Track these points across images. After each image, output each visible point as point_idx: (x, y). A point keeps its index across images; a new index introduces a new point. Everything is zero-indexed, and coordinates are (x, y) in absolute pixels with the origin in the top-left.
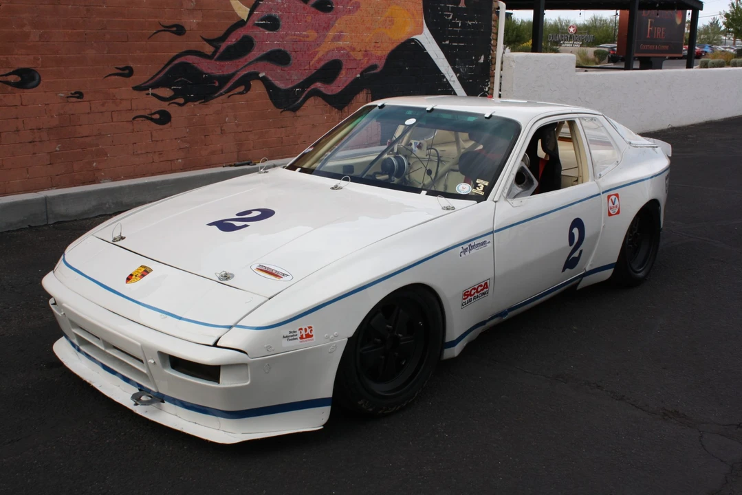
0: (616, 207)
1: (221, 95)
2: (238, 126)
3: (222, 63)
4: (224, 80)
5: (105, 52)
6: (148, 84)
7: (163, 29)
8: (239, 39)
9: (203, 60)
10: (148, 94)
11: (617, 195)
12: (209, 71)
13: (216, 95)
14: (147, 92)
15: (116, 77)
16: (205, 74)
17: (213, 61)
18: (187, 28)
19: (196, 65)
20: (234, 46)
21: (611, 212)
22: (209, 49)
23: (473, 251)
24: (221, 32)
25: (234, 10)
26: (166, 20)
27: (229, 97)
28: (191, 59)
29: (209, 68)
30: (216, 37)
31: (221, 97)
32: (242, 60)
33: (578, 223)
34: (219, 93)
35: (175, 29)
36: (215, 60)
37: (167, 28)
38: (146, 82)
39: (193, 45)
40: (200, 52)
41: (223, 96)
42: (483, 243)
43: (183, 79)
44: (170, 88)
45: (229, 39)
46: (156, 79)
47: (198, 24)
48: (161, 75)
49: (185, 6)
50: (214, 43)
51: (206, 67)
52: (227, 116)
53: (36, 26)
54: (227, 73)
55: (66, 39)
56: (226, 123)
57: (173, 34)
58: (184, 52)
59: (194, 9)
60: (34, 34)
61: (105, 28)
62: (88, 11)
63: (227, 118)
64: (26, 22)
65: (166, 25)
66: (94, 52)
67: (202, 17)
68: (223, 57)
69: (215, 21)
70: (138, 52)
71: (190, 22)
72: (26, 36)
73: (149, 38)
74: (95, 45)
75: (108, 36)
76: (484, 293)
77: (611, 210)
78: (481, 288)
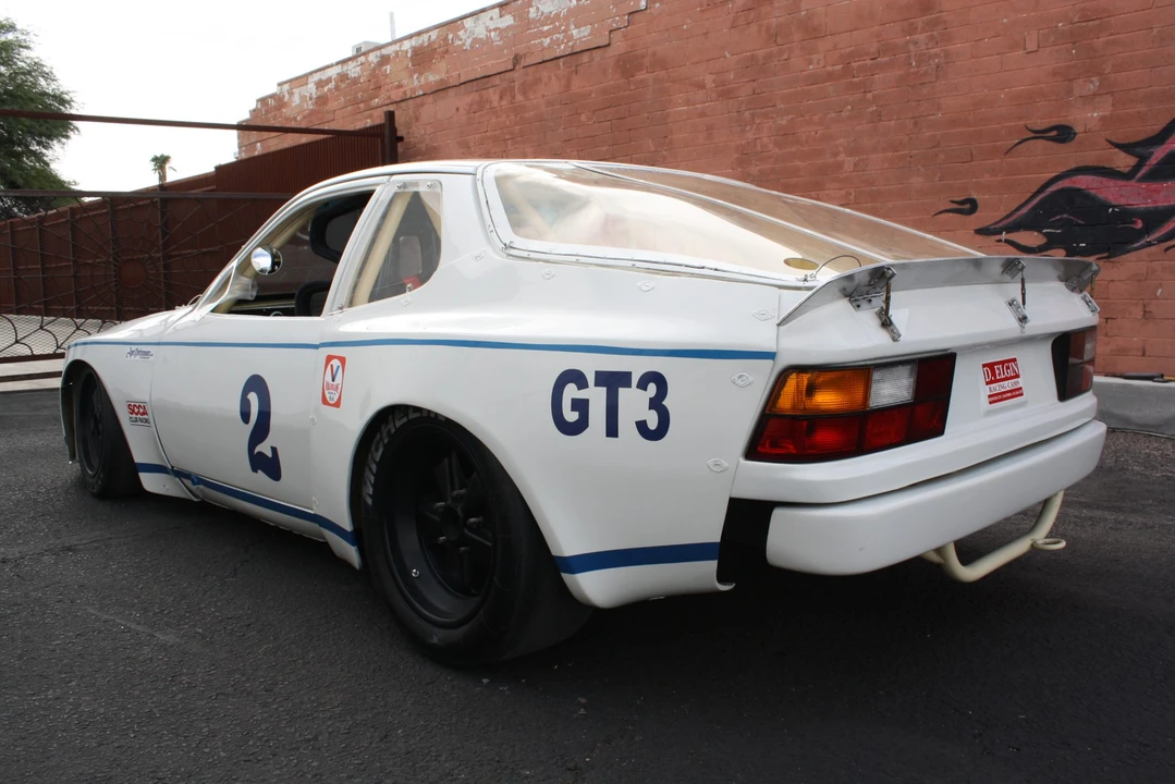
0: (337, 388)
1: (1149, 244)
3: (1154, 186)
4: (1154, 218)
5: (937, 179)
6: (1000, 225)
7: (1033, 135)
9: (1111, 183)
10: (1000, 241)
11: (342, 360)
12: (1123, 201)
13: (1135, 245)
14: (998, 237)
15: (951, 214)
16: (1114, 206)
17: (1133, 182)
18: (1078, 129)
19: (1093, 192)
21: (328, 396)
22: (1124, 161)
23: (138, 357)
24: (1156, 127)
26: (1039, 121)
27: (1167, 249)
28: (1082, 182)
29: (1121, 196)
30: (1142, 137)
31: (1148, 250)
33: (256, 384)
34: (1142, 242)
35: (1054, 133)
36: (1144, 179)
37: (1040, 134)
38: (997, 223)
39: (1090, 157)
40: (1103, 168)
41: (1153, 248)
42: (147, 353)
43: (1065, 216)
44: (1040, 231)
46: (1014, 217)
47: (1103, 119)
48: (1024, 211)
49: (1077, 92)
50: (1137, 150)
51: (1114, 193)
52: (1161, 286)
53: (851, 152)
54: (1166, 204)
55: (886, 165)
56: (1157, 298)
57: (1050, 143)
58: (1072, 170)
59: (1095, 95)
60: (849, 163)
61: (938, 145)
62: (915, 124)
63: (1160, 290)
64: (841, 149)
65: (1038, 129)
66: (921, 179)
67: (1113, 105)
68: (1157, 174)
69: (1142, 108)
70: (987, 176)
71: (1086, 118)
72: (839, 166)
73: (1006, 153)
74: (922, 170)
75: (942, 156)
76: (147, 421)
77: (326, 392)
78: (141, 411)
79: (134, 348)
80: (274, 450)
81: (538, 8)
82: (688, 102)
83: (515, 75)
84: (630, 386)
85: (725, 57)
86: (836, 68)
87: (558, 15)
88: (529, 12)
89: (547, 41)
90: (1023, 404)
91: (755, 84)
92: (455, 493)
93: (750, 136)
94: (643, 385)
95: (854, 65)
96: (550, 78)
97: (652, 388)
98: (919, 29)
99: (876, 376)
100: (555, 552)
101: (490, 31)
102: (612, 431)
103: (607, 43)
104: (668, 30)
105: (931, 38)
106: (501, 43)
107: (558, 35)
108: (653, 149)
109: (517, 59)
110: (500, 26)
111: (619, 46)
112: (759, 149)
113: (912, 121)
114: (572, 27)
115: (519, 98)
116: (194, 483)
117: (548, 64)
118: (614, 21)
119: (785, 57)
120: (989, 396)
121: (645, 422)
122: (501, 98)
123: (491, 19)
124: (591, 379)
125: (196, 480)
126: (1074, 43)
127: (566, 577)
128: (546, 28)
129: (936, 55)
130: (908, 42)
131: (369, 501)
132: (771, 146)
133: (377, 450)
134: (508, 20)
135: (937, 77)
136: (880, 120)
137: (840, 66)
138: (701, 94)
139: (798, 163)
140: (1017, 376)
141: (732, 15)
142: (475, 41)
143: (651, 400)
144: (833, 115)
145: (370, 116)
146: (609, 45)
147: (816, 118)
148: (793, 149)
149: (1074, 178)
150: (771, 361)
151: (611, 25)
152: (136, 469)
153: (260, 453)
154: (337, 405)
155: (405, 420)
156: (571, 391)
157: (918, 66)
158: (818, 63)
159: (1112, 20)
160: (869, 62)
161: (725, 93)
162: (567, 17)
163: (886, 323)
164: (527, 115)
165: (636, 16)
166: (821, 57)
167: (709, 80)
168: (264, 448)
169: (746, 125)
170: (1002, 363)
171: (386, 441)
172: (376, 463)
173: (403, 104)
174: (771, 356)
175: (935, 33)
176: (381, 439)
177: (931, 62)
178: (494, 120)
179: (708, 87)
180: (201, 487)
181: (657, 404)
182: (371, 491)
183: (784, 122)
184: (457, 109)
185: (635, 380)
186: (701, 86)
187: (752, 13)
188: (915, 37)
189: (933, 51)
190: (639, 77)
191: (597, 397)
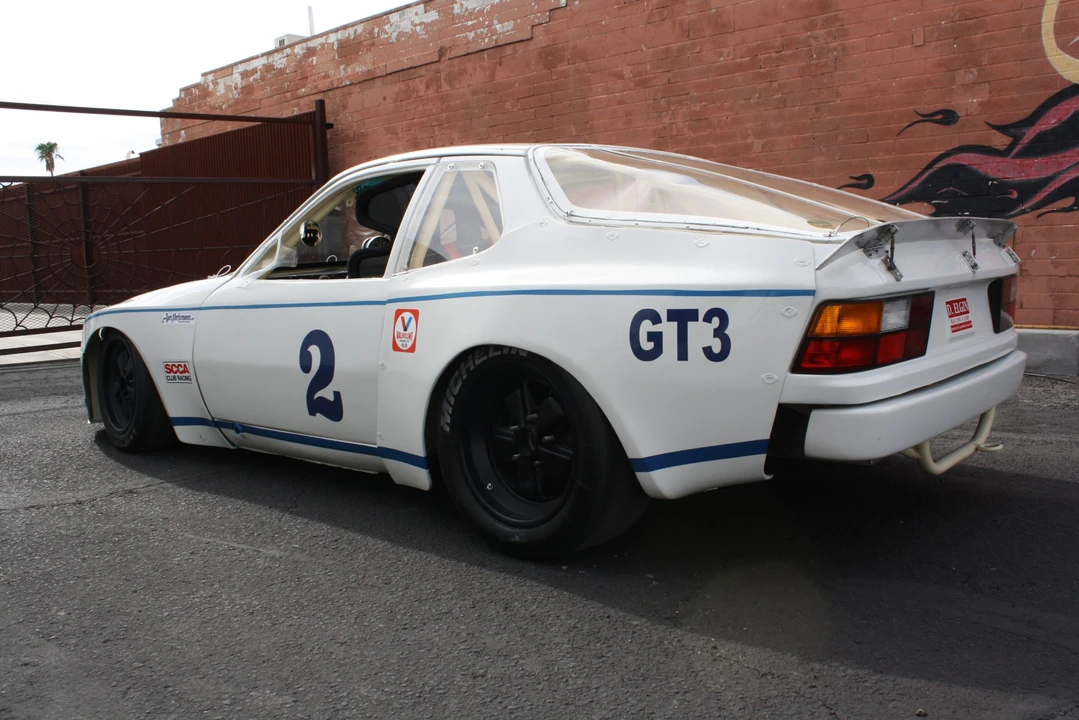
0: (410, 336)
1: (1024, 212)
2: (1056, 265)
3: (1027, 161)
4: (1027, 189)
5: (837, 158)
6: (895, 197)
7: (922, 118)
8: (1065, 119)
9: (990, 159)
11: (415, 313)
12: (1000, 175)
13: (1013, 213)
16: (993, 180)
17: (1009, 159)
18: (961, 113)
19: (975, 167)
20: (1053, 131)
21: (399, 344)
22: (1000, 141)
23: (176, 322)
24: (1027, 111)
25: (1055, 72)
26: (926, 106)
27: (1039, 216)
28: (965, 159)
29: (999, 171)
30: (1015, 120)
31: (1023, 216)
32: (1068, 154)
33: (317, 338)
34: (1017, 210)
35: (940, 117)
36: (1019, 155)
37: (927, 118)
38: (893, 195)
39: (971, 138)
40: (983, 147)
41: (1027, 216)
42: (186, 318)
43: (951, 188)
44: (929, 203)
45: (1043, 120)
46: (907, 190)
47: (981, 104)
48: (915, 184)
49: (959, 81)
50: (1012, 130)
51: (994, 169)
52: (1034, 247)
53: (759, 135)
54: (1037, 177)
55: (791, 146)
56: (1031, 258)
57: (936, 125)
58: (954, 149)
59: (974, 83)
60: (757, 144)
61: (838, 128)
62: (817, 109)
63: (1034, 251)
64: (750, 132)
65: (925, 113)
66: (823, 158)
67: (990, 92)
68: (1030, 152)
69: (1015, 95)
70: (881, 154)
71: (968, 103)
72: (749, 147)
73: (899, 134)
74: (824, 150)
75: (841, 138)
76: (187, 378)
77: (398, 341)
78: (181, 369)
79: (170, 314)
80: (337, 395)
81: (462, 5)
82: (607, 91)
83: (441, 66)
84: (697, 320)
85: (641, 50)
86: (744, 60)
87: (481, 12)
88: (453, 8)
89: (471, 35)
90: (972, 334)
91: (670, 74)
92: (529, 417)
93: (666, 121)
94: (708, 318)
95: (760, 57)
96: (475, 69)
97: (716, 321)
98: (819, 26)
99: (886, 307)
100: (631, 455)
101: (416, 25)
102: (683, 355)
103: (529, 37)
104: (587, 25)
105: (829, 34)
106: (426, 36)
107: (482, 30)
108: (574, 133)
109: (442, 52)
110: (425, 21)
111: (541, 40)
112: (674, 132)
113: (814, 107)
114: (496, 22)
115: (445, 87)
116: (238, 431)
117: (473, 56)
118: (536, 17)
119: (697, 50)
120: (952, 327)
121: (710, 347)
122: (427, 87)
123: (417, 14)
124: (664, 316)
125: (240, 428)
126: (955, 39)
127: (640, 475)
128: (470, 23)
129: (835, 49)
130: (809, 37)
131: (447, 429)
132: (686, 130)
133: (455, 385)
134: (433, 16)
135: (836, 68)
136: (785, 106)
137: (748, 59)
138: (619, 84)
139: (710, 145)
140: (967, 312)
141: (647, 12)
142: (401, 34)
143: (715, 330)
144: (743, 102)
145: (297, 105)
146: (531, 39)
147: (727, 105)
148: (706, 133)
149: (958, 156)
150: (811, 297)
151: (533, 21)
152: (169, 423)
153: (321, 399)
154: (412, 349)
155: (485, 358)
156: (646, 326)
157: (819, 58)
158: (728, 56)
159: (988, 19)
160: (774, 55)
161: (642, 82)
162: (490, 13)
163: (891, 267)
164: (452, 103)
165: (557, 12)
166: (731, 48)
167: (627, 72)
168: (327, 393)
169: (662, 112)
170: (958, 301)
171: (464, 377)
172: (454, 396)
173: (330, 93)
174: (811, 293)
175: (833, 29)
176: (460, 376)
177: (830, 55)
178: (421, 107)
179: (626, 76)
180: (245, 434)
181: (720, 333)
182: (449, 421)
183: (697, 109)
184: (385, 98)
185: (701, 316)
186: (620, 76)
187: (666, 12)
188: (816, 33)
189: (832, 45)
190: (563, 67)
191: (669, 330)
